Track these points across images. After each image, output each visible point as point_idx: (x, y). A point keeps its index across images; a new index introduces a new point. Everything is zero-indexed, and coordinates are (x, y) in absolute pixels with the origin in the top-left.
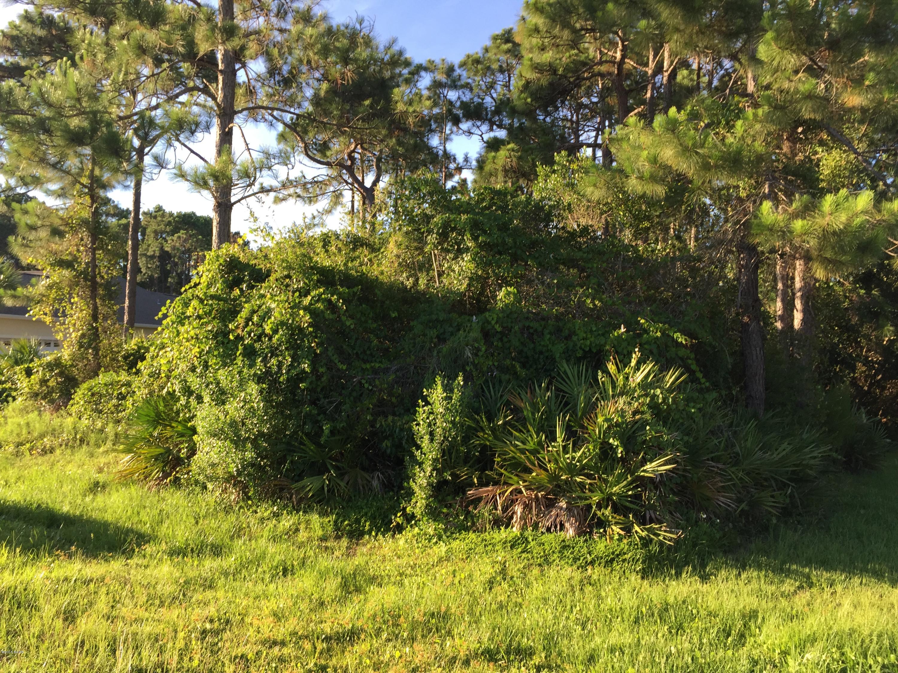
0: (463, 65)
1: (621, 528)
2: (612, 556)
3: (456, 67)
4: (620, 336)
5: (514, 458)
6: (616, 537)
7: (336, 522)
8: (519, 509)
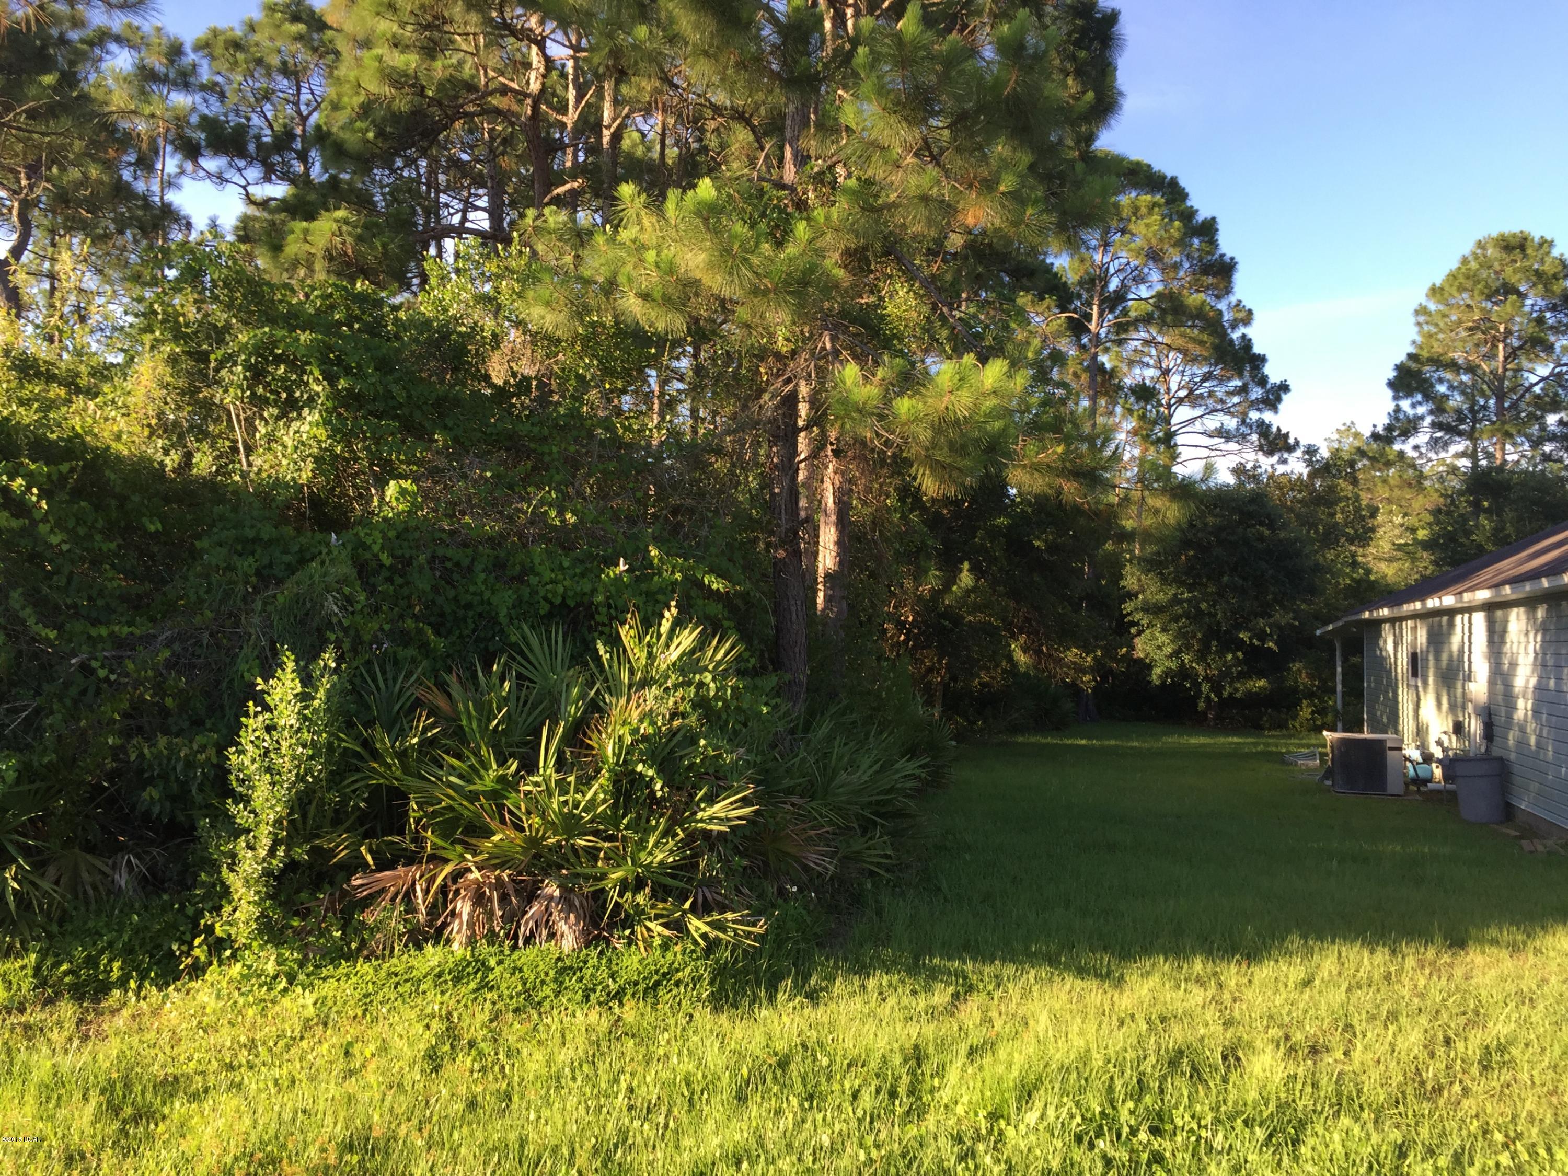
0: (203, 46)
1: (661, 924)
2: (656, 977)
3: (188, 48)
4: (618, 578)
5: (450, 808)
6: (657, 941)
7: (37, 969)
8: (464, 907)
